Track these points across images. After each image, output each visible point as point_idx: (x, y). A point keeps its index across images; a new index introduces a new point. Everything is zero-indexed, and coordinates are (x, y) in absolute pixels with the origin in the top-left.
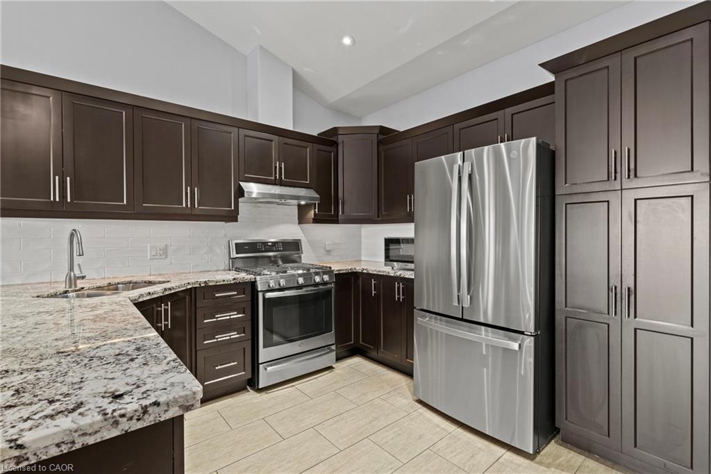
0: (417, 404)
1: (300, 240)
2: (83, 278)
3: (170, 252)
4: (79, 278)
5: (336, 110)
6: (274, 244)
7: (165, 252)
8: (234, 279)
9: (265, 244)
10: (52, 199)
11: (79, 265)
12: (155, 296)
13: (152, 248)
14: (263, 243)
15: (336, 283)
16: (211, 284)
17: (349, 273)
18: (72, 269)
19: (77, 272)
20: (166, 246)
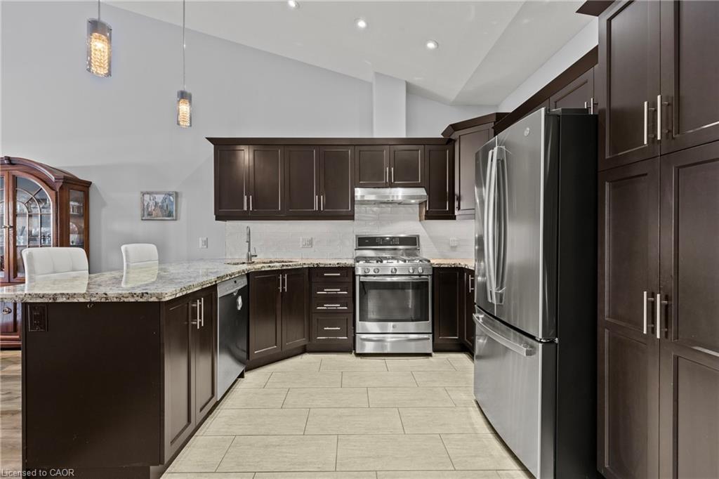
0: (474, 403)
1: (418, 236)
2: (256, 256)
3: (314, 243)
4: (253, 256)
5: (459, 104)
6: (392, 238)
7: (311, 243)
8: (338, 264)
9: (383, 238)
10: (245, 209)
11: (255, 248)
12: (275, 269)
13: (303, 239)
14: (381, 238)
15: (433, 275)
16: (321, 266)
17: (451, 268)
18: (249, 250)
19: (252, 253)
20: (312, 239)
